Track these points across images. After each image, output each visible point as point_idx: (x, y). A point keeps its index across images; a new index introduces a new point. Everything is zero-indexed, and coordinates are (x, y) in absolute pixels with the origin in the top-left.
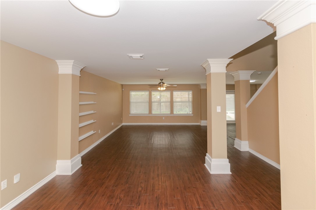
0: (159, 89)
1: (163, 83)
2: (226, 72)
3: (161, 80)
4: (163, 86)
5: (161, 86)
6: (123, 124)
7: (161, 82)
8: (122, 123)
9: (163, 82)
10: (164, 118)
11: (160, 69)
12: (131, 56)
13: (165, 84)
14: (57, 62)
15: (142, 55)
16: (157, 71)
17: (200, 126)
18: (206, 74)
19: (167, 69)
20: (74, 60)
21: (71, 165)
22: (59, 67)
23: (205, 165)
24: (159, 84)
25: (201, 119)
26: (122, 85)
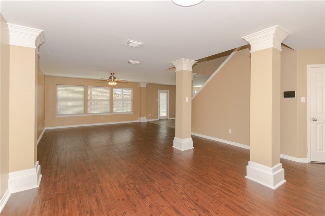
0: (110, 83)
1: (115, 78)
3: (111, 74)
5: (111, 80)
6: (46, 128)
7: (111, 76)
10: (102, 118)
11: (132, 62)
12: (131, 42)
13: (116, 79)
14: (8, 25)
15: (141, 44)
16: (127, 63)
17: (140, 123)
18: (175, 71)
19: (139, 62)
20: (43, 31)
21: (37, 174)
22: (10, 34)
23: (173, 147)
24: (109, 78)
25: (140, 116)
26: (45, 76)
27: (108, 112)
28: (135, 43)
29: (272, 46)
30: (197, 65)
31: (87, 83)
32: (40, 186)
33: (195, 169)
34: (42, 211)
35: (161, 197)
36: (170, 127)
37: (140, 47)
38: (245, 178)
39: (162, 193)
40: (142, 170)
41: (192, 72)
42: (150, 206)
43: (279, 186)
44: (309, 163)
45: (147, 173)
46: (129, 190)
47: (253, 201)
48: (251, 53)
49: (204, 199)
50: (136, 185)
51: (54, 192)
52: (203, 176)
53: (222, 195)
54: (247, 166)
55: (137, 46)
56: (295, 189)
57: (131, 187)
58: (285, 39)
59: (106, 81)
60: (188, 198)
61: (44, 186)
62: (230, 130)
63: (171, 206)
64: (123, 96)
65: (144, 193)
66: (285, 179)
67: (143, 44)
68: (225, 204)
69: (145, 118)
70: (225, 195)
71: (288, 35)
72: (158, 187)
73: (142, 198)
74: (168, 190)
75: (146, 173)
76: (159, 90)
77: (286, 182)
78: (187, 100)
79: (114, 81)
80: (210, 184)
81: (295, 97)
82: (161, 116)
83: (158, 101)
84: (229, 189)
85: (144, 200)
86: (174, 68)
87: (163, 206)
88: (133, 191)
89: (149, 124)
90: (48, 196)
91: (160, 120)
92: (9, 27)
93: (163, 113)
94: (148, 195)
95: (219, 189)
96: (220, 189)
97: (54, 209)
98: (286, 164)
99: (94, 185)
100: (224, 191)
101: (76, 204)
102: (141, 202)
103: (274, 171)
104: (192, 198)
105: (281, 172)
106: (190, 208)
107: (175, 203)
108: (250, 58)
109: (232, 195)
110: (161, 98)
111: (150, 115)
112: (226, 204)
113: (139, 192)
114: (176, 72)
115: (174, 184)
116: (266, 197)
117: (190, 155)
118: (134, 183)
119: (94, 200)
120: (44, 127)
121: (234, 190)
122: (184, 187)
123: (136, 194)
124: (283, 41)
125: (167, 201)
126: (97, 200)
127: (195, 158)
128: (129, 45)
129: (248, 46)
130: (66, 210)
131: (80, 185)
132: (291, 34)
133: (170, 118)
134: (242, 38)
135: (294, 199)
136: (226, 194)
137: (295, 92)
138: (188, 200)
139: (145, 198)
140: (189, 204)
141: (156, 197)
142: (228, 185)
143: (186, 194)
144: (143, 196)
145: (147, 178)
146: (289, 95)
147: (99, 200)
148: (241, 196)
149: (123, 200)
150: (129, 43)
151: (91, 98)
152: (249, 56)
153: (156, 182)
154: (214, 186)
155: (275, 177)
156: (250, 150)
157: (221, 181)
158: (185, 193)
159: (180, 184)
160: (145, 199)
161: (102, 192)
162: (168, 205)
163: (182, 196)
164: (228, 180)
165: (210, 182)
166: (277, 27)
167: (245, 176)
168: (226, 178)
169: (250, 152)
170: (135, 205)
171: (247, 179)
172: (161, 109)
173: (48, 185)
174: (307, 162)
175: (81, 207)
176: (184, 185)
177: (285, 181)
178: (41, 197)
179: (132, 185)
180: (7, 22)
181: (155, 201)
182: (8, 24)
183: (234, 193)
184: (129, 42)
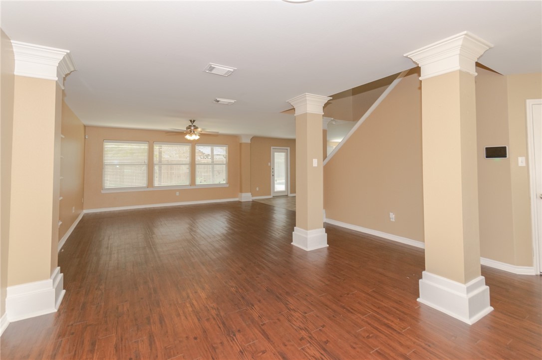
0: (188, 137)
1: (196, 128)
2: (323, 114)
3: (191, 121)
4: (194, 132)
5: (191, 132)
6: (85, 211)
7: (191, 124)
8: (83, 209)
9: (194, 126)
10: (178, 194)
11: (223, 100)
12: (214, 67)
13: (199, 130)
14: (13, 44)
15: (232, 70)
16: (214, 102)
17: (240, 202)
18: (295, 115)
19: (233, 101)
20: (69, 51)
21: (54, 290)
22: (15, 59)
23: (292, 243)
24: (188, 128)
25: (241, 191)
26: (85, 126)
27: (188, 183)
28: (222, 69)
29: (458, 68)
30: (331, 103)
31: (152, 137)
32: (59, 310)
33: (327, 285)
34: (55, 355)
35: (262, 334)
36: (290, 209)
37: (230, 74)
38: (417, 301)
39: (263, 327)
40: (234, 285)
41: (323, 116)
42: (241, 351)
43: (480, 318)
44: (537, 275)
45: (242, 289)
46: (208, 320)
47: (429, 346)
48: (421, 81)
49: (339, 340)
50: (221, 311)
51: (80, 322)
52: (341, 296)
53: (372, 333)
54: (420, 280)
55: (225, 74)
56: (510, 324)
57: (212, 316)
58: (482, 56)
59: (181, 134)
60: (310, 337)
61: (65, 310)
62: (392, 216)
63: (278, 353)
64: (212, 158)
65: (234, 327)
66: (491, 305)
67: (235, 70)
68: (377, 350)
69: (249, 194)
70: (378, 333)
71: (488, 48)
72: (259, 316)
73: (229, 335)
74: (277, 321)
75: (240, 290)
76: (272, 147)
77: (494, 311)
78: (315, 163)
79: (195, 133)
80: (352, 312)
81: (506, 157)
82: (275, 190)
83: (270, 166)
84: (387, 322)
85: (232, 340)
86: (293, 110)
87: (264, 352)
88: (214, 322)
89: (255, 204)
90: (69, 328)
91: (275, 197)
92: (14, 47)
93: (280, 186)
94: (239, 331)
95: (367, 322)
96: (370, 322)
97: (75, 351)
98: (492, 278)
99: (149, 309)
100: (376, 325)
101: (114, 343)
102: (226, 343)
103: (469, 290)
104: (316, 338)
105: (484, 292)
106: (313, 356)
107: (286, 345)
108: (419, 91)
109: (391, 333)
110: (276, 160)
111: (257, 189)
112: (379, 351)
113: (224, 323)
114: (295, 117)
115: (288, 311)
116: (453, 338)
117: (322, 259)
118: (218, 309)
119: (145, 338)
120: (82, 209)
121: (395, 324)
122: (305, 317)
123: (220, 327)
124: (478, 59)
125: (272, 342)
126: (151, 337)
127: (329, 264)
128: (213, 72)
129: (416, 70)
130: (95, 355)
131: (125, 309)
132: (492, 46)
133: (291, 193)
134: (405, 55)
135: (508, 344)
136: (380, 332)
137: (506, 147)
138: (309, 342)
139: (235, 335)
140: (311, 348)
141: (254, 334)
142: (386, 315)
143: (308, 331)
144: (231, 333)
145: (241, 299)
146: (496, 152)
147: (154, 338)
148: (408, 336)
149: (195, 338)
150: (212, 69)
151: (160, 161)
152: (419, 86)
153: (256, 306)
154: (359, 315)
155: (471, 301)
156: (424, 249)
157: (372, 307)
158: (306, 329)
159: (298, 312)
160: (234, 337)
161: (161, 323)
162: (274, 350)
163: (300, 333)
164: (386, 306)
165: (352, 309)
166: (466, 34)
167: (417, 299)
168: (382, 301)
169: (424, 253)
170: (214, 349)
171: (420, 303)
172: (275, 179)
173: (73, 309)
174: (534, 274)
175: (122, 350)
176: (306, 313)
177: (490, 309)
178: (58, 330)
179: (214, 311)
180: (10, 40)
181: (250, 342)
182: (12, 41)
183: (396, 330)
184: (211, 67)
